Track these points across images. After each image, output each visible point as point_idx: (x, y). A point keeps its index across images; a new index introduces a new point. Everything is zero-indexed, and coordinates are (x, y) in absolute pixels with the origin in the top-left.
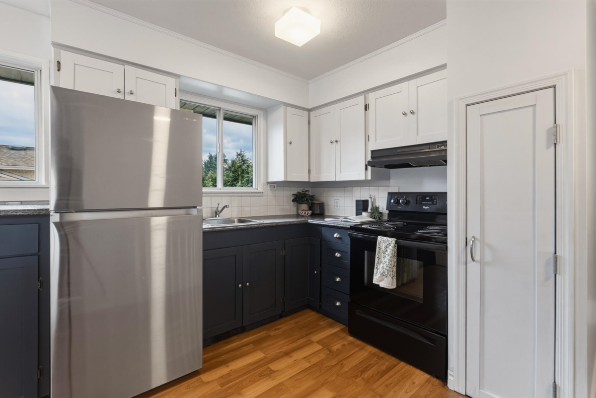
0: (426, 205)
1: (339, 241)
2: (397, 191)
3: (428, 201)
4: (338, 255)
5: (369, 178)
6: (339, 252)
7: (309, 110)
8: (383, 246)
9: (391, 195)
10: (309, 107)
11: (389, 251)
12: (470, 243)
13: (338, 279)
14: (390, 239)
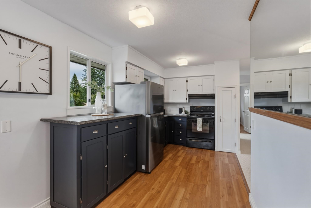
0: (202, 110)
1: (181, 121)
2: (192, 106)
3: (202, 108)
4: (181, 125)
5: (187, 102)
6: (181, 124)
7: (164, 78)
8: (199, 120)
9: (191, 107)
10: (165, 78)
11: (201, 122)
12: (220, 118)
13: (181, 132)
14: (201, 119)
